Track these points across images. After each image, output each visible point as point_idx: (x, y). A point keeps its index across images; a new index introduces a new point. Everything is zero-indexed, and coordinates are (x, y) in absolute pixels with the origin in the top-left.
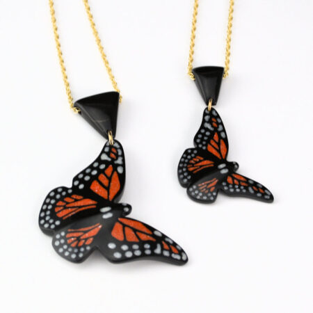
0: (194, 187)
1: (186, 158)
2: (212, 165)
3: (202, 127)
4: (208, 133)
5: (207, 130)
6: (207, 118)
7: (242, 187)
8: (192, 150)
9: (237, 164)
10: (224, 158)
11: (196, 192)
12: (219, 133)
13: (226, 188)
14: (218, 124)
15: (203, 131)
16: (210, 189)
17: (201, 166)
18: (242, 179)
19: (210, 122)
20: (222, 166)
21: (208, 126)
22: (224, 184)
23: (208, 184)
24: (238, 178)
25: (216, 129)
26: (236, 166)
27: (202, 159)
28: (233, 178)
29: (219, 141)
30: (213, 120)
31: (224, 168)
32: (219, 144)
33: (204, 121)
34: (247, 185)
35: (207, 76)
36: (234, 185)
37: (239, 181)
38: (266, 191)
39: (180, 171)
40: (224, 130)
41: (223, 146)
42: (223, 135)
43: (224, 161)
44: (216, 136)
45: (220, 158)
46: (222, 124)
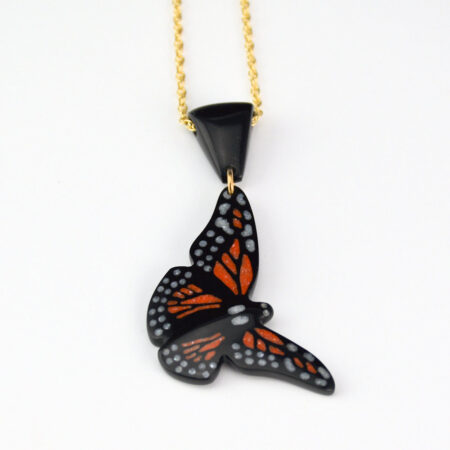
0: (174, 347)
1: (167, 286)
2: (218, 306)
3: (211, 225)
4: (220, 240)
5: (219, 232)
6: (224, 208)
7: (272, 358)
8: (183, 269)
9: (269, 308)
10: (243, 292)
11: (177, 359)
12: (243, 241)
13: (238, 356)
14: (244, 222)
15: (211, 234)
16: (205, 353)
17: (194, 306)
18: (275, 340)
19: (229, 217)
20: (236, 309)
21: (222, 224)
22: (235, 347)
23: (202, 345)
24: (268, 336)
25: (238, 231)
26: (266, 312)
27: (199, 290)
28: (257, 337)
29: (241, 257)
30: (236, 213)
31: (241, 314)
32: (238, 263)
33: (217, 214)
34: (282, 354)
35: (220, 124)
36: (256, 350)
37: (268, 343)
38: (321, 370)
39: (153, 312)
40: (254, 237)
41: (246, 269)
42: (250, 245)
43: (244, 299)
44: (235, 248)
45: (236, 293)
46: (252, 222)
